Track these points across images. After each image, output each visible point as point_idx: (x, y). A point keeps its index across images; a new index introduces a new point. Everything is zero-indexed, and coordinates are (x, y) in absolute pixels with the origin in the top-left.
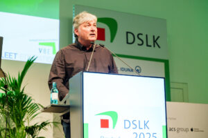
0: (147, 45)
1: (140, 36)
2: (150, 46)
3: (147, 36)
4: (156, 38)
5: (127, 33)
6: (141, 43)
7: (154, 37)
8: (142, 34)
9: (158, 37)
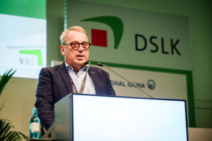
0: (163, 52)
1: (154, 40)
2: (167, 53)
3: (162, 39)
4: (174, 43)
5: (136, 36)
6: (154, 48)
7: (172, 41)
8: (155, 37)
9: (178, 41)
